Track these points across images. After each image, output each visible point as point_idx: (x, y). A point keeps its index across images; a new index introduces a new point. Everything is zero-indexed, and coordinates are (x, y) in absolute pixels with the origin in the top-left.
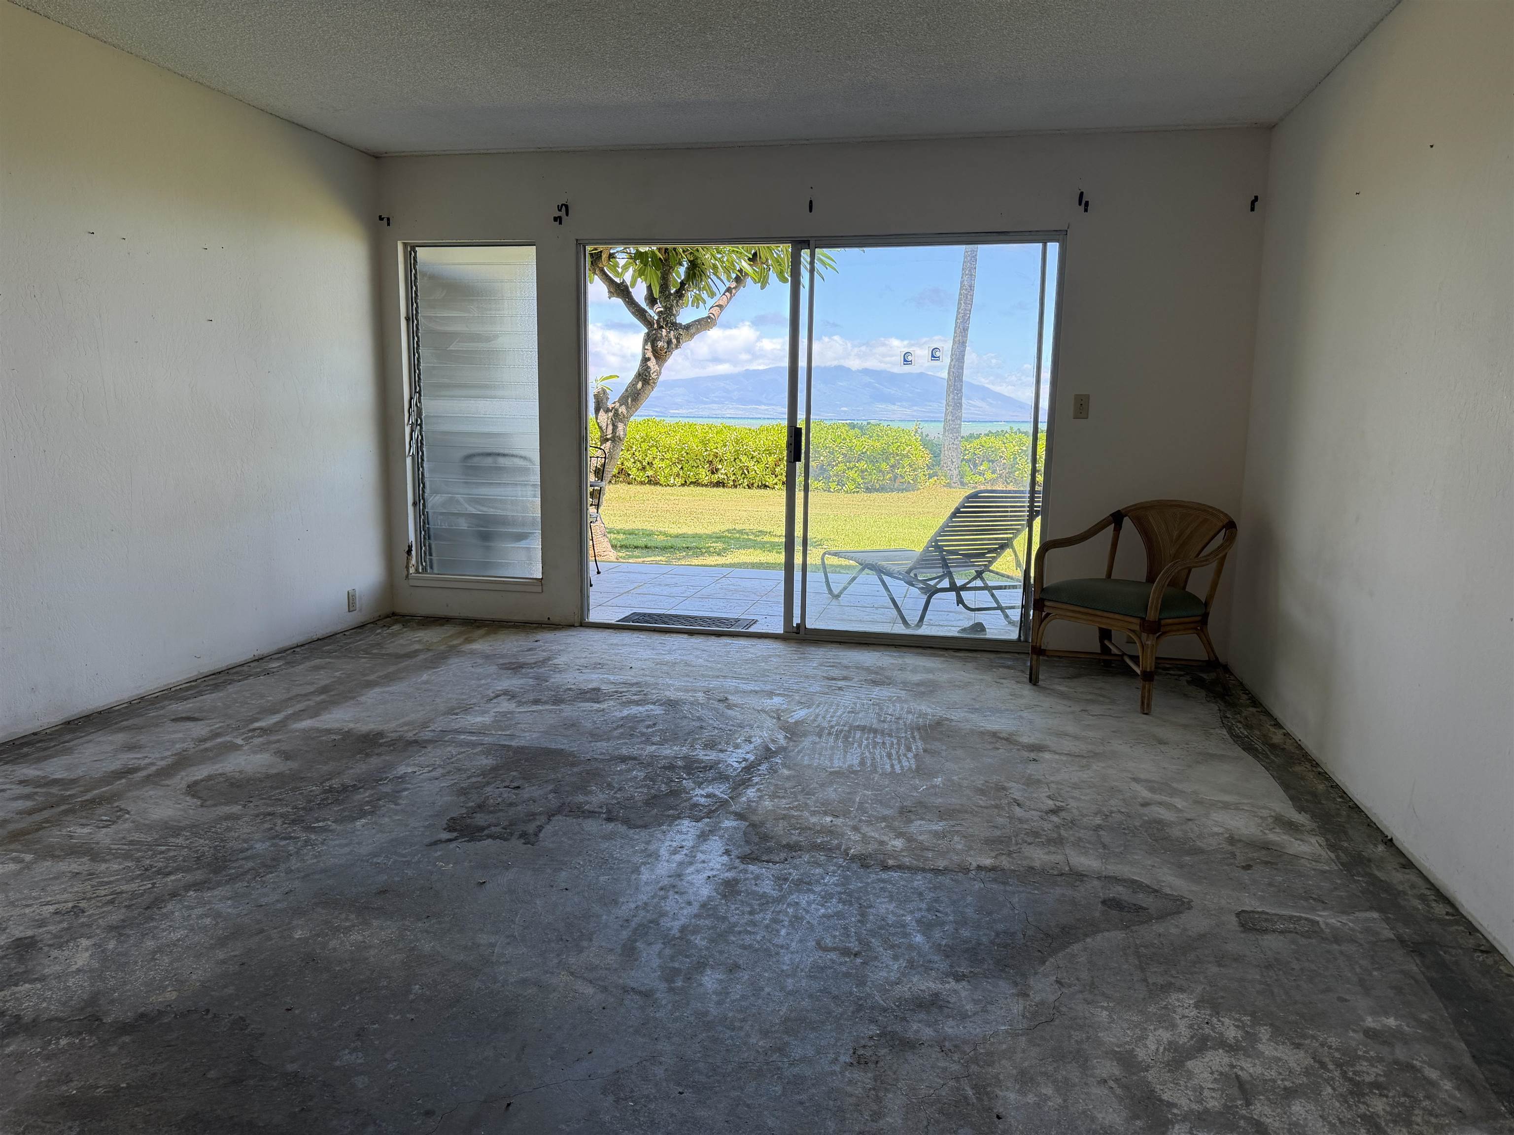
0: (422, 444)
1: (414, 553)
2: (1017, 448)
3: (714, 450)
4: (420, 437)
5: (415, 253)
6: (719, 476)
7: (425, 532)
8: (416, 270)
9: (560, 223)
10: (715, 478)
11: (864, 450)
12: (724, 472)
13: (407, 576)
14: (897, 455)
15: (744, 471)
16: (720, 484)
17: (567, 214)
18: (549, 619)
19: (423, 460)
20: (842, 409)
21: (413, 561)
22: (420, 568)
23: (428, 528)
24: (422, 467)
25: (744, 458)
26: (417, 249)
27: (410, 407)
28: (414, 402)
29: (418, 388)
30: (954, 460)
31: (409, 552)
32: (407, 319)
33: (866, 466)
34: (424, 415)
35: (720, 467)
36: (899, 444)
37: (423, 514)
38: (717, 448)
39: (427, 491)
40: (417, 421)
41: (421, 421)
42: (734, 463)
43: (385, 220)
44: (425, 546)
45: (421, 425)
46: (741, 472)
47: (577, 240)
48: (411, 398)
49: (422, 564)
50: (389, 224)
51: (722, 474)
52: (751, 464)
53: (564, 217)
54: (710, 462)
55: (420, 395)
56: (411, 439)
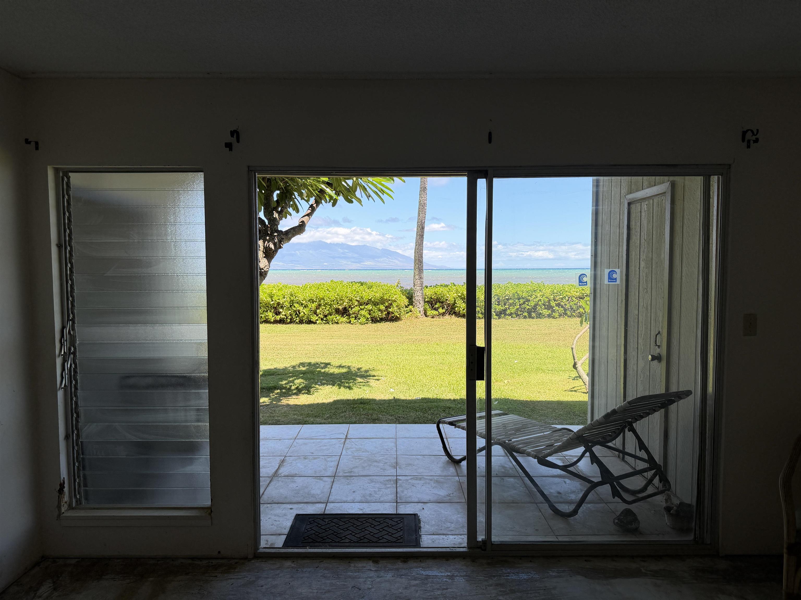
0: (75, 372)
1: (66, 489)
2: (455, 294)
3: (278, 301)
4: (73, 366)
5: (69, 178)
6: (282, 316)
7: (79, 463)
8: (69, 196)
9: (231, 149)
10: (278, 318)
11: (370, 298)
12: (284, 314)
13: (59, 515)
14: (389, 300)
15: (297, 313)
16: (282, 321)
17: (238, 141)
18: (219, 552)
19: (76, 389)
20: (324, 264)
21: (66, 498)
22: (74, 501)
23: (83, 459)
24: (76, 396)
25: (296, 305)
26: (70, 174)
27: (62, 336)
28: (66, 331)
29: (71, 316)
30: (420, 302)
31: (61, 491)
32: (59, 246)
33: (371, 307)
34: (78, 342)
35: (281, 310)
36: (390, 294)
37: (77, 445)
38: (279, 299)
39: (82, 419)
40: (70, 349)
41: (75, 349)
42: (290, 308)
43: (33, 144)
44: (79, 477)
45: (74, 353)
46: (295, 313)
47: (249, 167)
48: (63, 328)
49: (75, 495)
50: (37, 148)
51: (283, 315)
52: (301, 308)
53: (235, 145)
54: (275, 308)
55: (74, 323)
56: (63, 369)
